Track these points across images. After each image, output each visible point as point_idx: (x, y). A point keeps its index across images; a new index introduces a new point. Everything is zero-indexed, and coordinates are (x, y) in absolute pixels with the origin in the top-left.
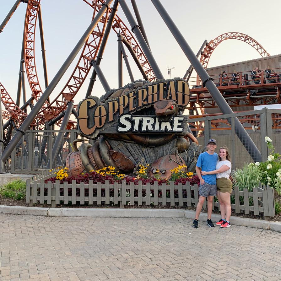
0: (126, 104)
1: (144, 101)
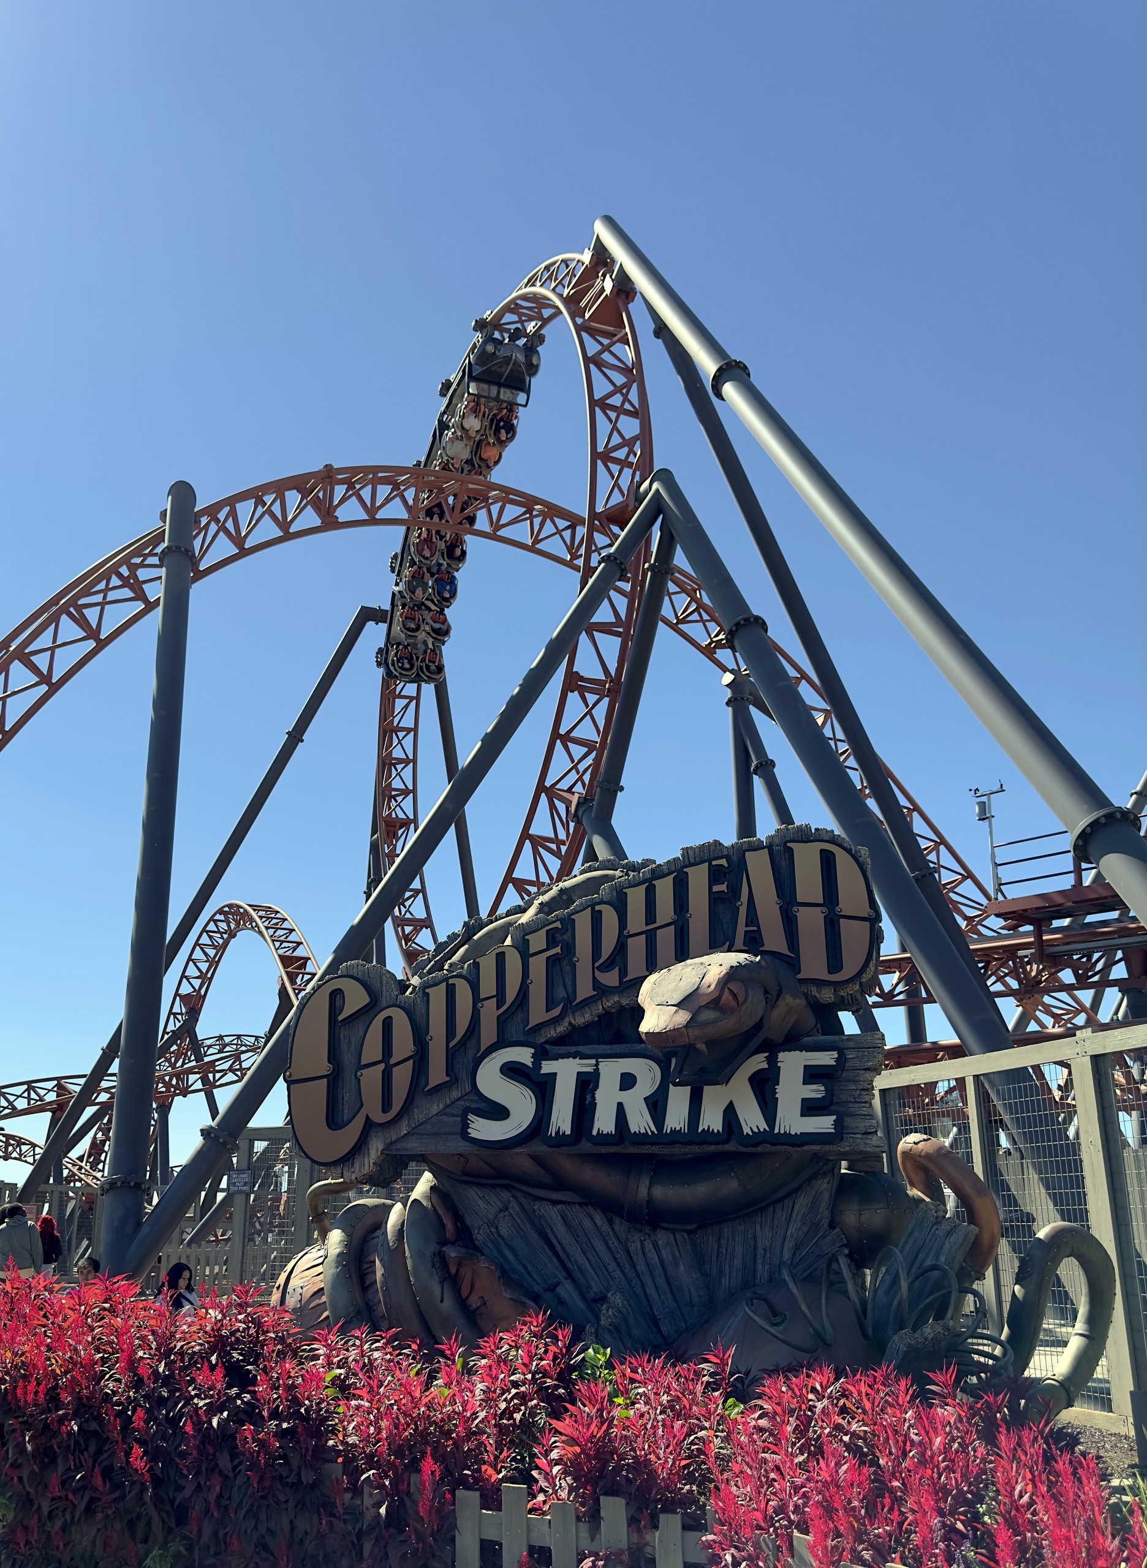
0: (511, 993)
1: (607, 967)
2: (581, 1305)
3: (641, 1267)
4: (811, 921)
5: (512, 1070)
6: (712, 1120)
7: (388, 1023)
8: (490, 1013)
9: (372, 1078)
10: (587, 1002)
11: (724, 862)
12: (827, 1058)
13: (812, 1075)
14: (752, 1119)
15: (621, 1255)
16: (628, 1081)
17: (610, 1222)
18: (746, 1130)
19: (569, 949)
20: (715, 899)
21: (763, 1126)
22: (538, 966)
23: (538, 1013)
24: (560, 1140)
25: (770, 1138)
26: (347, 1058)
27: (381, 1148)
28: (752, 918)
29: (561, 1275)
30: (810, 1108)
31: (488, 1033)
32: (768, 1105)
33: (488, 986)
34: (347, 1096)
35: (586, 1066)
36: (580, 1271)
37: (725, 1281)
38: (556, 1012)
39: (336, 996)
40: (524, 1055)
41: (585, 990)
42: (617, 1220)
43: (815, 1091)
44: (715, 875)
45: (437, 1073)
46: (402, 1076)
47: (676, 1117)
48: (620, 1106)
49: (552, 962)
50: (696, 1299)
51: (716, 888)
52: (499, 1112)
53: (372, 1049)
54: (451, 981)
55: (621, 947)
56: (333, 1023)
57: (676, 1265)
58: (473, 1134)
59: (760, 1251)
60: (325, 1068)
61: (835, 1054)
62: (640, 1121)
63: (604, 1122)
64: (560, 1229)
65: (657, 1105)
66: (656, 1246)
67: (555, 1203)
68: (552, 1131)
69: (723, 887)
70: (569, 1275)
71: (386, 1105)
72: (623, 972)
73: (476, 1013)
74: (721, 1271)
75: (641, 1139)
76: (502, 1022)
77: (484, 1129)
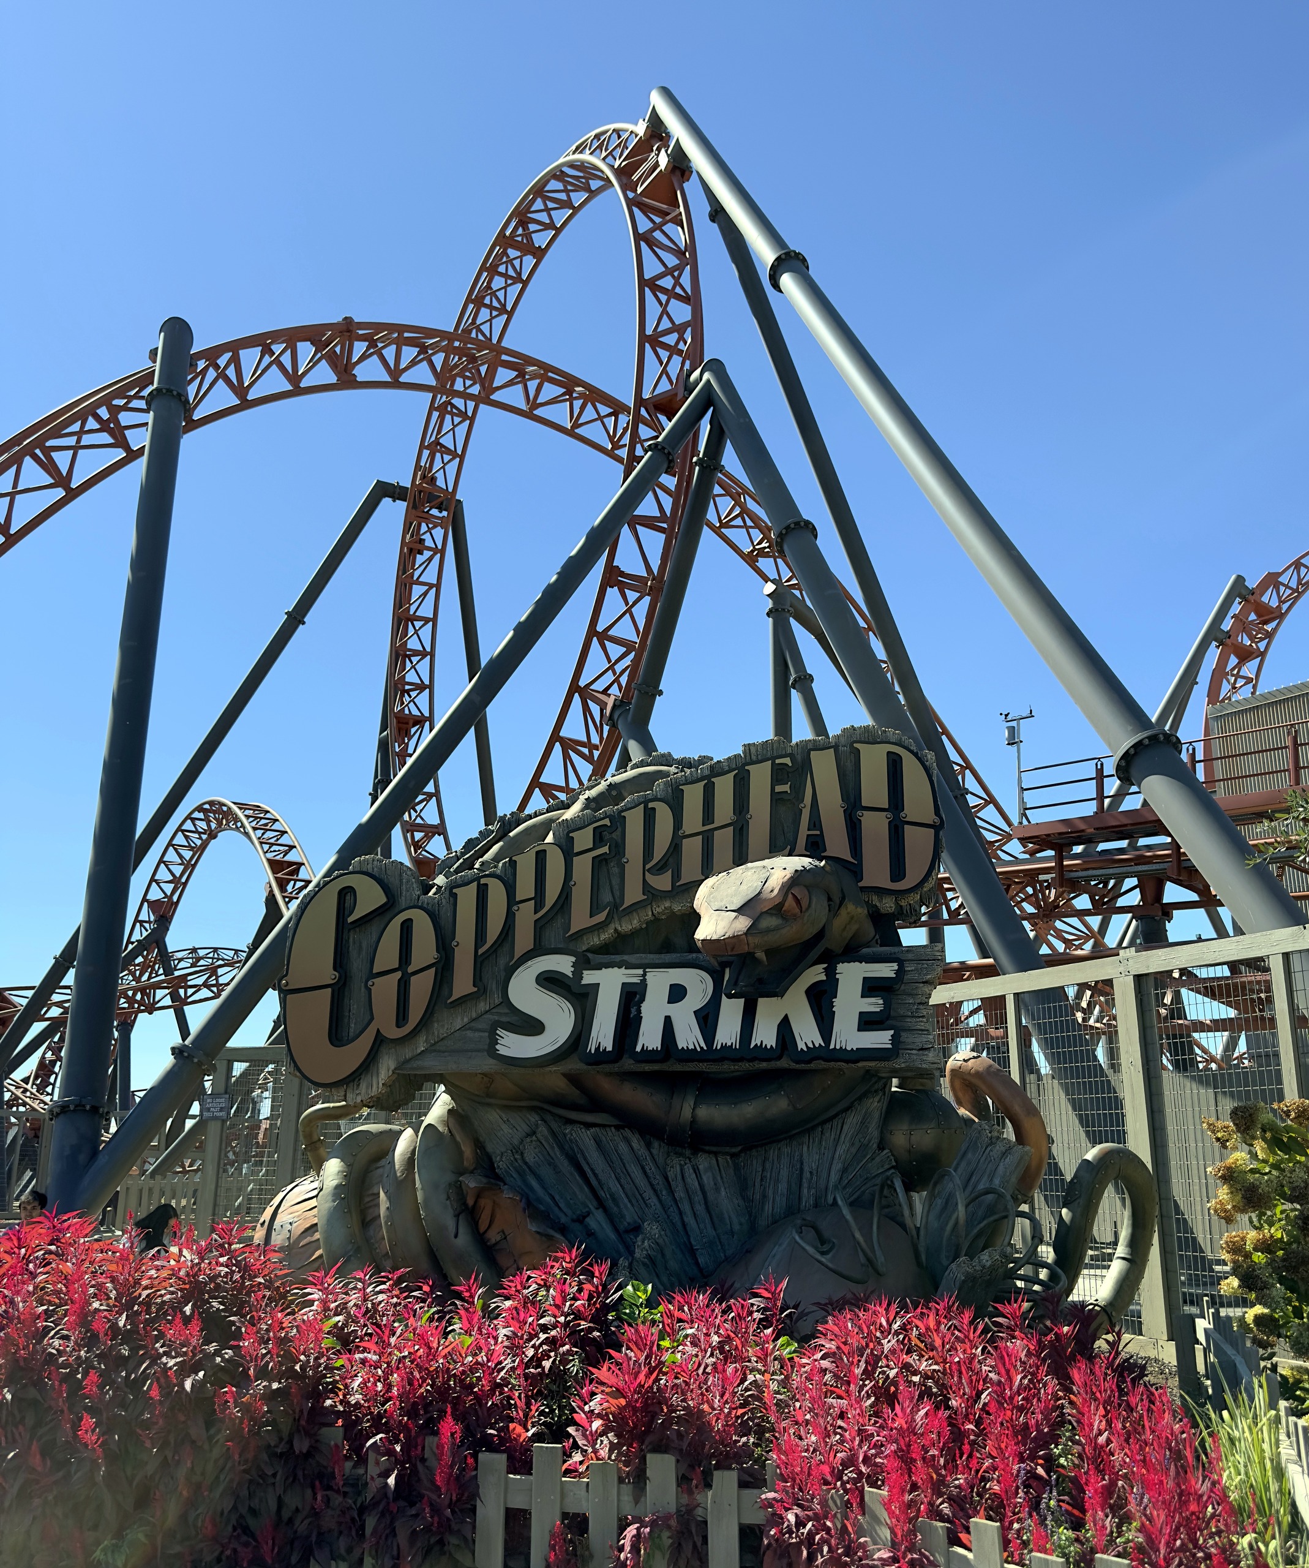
0: (552, 894)
1: (660, 868)
2: (613, 1236)
3: (680, 1193)
4: (875, 826)
5: (549, 981)
6: (765, 1035)
7: (407, 927)
8: (526, 916)
9: (385, 990)
10: (636, 907)
11: (787, 761)
12: (886, 970)
13: (871, 987)
14: (807, 1034)
15: (658, 1180)
16: (677, 993)
17: (648, 1146)
18: (801, 1046)
19: (618, 849)
20: (777, 799)
21: (819, 1041)
22: (583, 866)
23: (580, 917)
24: (601, 1057)
25: (826, 1054)
26: (357, 965)
27: (392, 1067)
28: (816, 822)
29: (592, 1205)
30: (867, 1022)
31: (524, 939)
32: (825, 1020)
33: (525, 887)
34: (354, 1008)
35: (631, 976)
36: (614, 1200)
37: (768, 1208)
38: (601, 917)
39: (346, 895)
40: (563, 964)
41: (633, 894)
42: (656, 1144)
43: (874, 1005)
44: (779, 774)
45: (463, 983)
46: (421, 986)
47: (728, 1032)
48: (668, 1020)
49: (599, 863)
50: (736, 1227)
51: (778, 789)
52: (532, 1027)
53: (388, 953)
54: (483, 881)
55: (675, 848)
56: (342, 927)
57: (717, 1190)
58: (502, 1050)
59: (806, 1175)
60: (329, 975)
61: (895, 966)
62: (689, 1036)
63: (650, 1038)
64: (594, 1156)
65: (707, 1018)
66: (696, 1170)
67: (588, 1125)
68: (592, 1047)
69: (786, 788)
70: (601, 1204)
71: (402, 1016)
72: (677, 876)
73: (510, 917)
74: (764, 1196)
75: (690, 1055)
76: (540, 927)
77: (513, 1045)
